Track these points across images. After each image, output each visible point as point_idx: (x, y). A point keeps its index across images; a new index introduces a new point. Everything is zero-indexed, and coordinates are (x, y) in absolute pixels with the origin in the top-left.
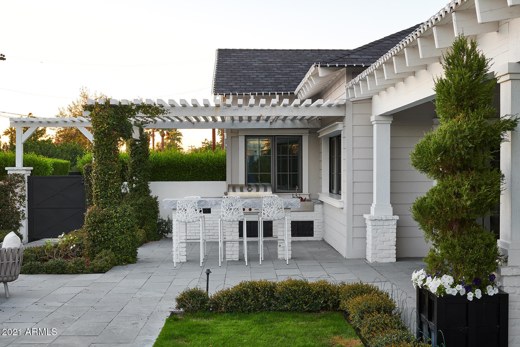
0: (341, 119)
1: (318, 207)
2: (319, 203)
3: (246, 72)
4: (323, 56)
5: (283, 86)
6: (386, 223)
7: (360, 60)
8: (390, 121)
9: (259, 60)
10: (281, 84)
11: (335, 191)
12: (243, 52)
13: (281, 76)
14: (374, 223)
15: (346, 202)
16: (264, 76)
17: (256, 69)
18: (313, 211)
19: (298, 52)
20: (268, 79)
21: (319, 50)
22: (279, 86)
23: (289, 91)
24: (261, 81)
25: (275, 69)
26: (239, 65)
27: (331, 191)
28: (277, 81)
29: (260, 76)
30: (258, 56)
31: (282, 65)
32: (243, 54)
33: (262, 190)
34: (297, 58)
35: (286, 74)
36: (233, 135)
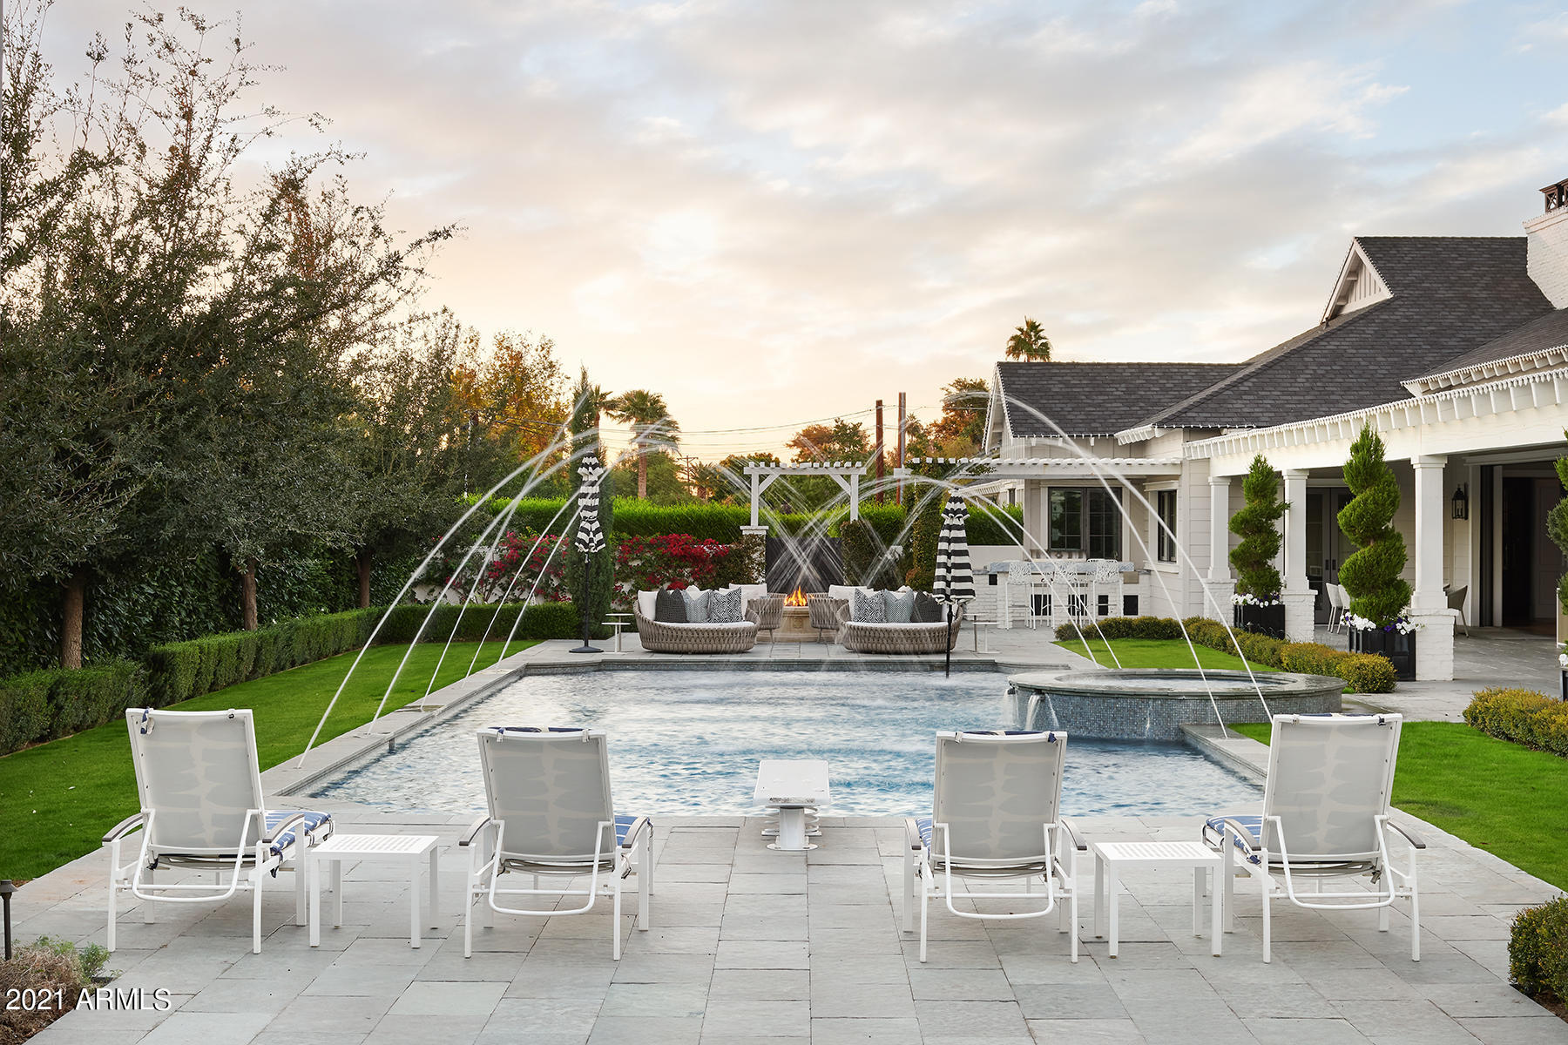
0: (1176, 477)
1: (1143, 578)
2: (1145, 574)
3: (1045, 402)
4: (1146, 374)
5: (1098, 425)
6: (1224, 586)
7: (1197, 419)
8: (1228, 483)
9: (1060, 382)
10: (1094, 420)
11: (1165, 558)
12: (1034, 368)
13: (1092, 409)
14: (1211, 586)
15: (1182, 566)
16: (1070, 409)
17: (1058, 397)
18: (1138, 583)
19: (1111, 367)
20: (1076, 413)
21: (1139, 365)
22: (1093, 425)
23: (1108, 432)
24: (1069, 417)
25: (1083, 397)
26: (1035, 390)
27: (1160, 559)
28: (1090, 417)
29: (1066, 409)
30: (1056, 375)
31: (1091, 390)
32: (1034, 372)
33: (1065, 556)
34: (1110, 378)
35: (1099, 405)
36: (1033, 486)
